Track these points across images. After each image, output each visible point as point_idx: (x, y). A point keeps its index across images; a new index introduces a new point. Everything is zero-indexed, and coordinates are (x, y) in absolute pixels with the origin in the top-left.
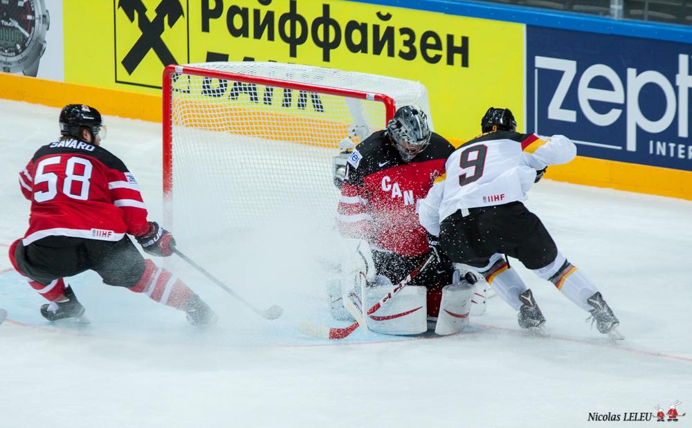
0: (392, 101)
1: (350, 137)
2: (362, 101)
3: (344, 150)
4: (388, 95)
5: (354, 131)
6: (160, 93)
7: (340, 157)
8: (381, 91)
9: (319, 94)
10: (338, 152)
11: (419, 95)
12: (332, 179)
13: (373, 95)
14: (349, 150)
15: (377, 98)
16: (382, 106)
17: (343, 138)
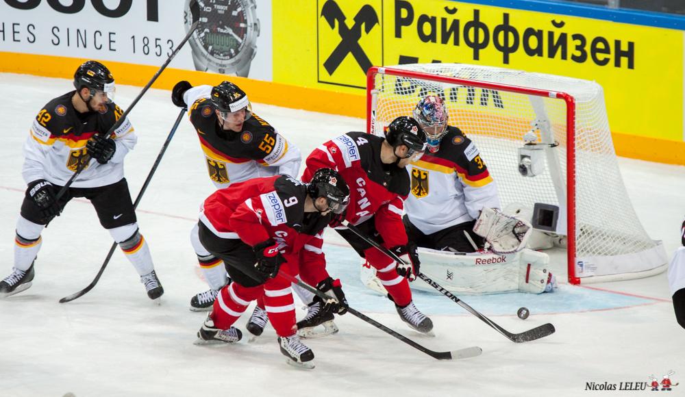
0: (572, 98)
1: (533, 131)
2: (544, 98)
3: (528, 142)
4: (569, 93)
5: (536, 125)
6: (365, 92)
7: (524, 148)
8: (562, 90)
9: (499, 91)
10: (522, 144)
11: (596, 93)
12: (517, 169)
13: (555, 93)
14: (533, 142)
15: (559, 96)
16: (563, 103)
17: (527, 131)
